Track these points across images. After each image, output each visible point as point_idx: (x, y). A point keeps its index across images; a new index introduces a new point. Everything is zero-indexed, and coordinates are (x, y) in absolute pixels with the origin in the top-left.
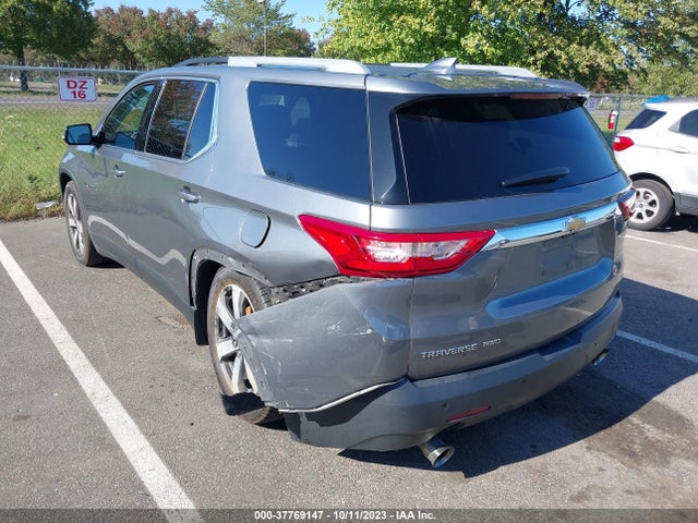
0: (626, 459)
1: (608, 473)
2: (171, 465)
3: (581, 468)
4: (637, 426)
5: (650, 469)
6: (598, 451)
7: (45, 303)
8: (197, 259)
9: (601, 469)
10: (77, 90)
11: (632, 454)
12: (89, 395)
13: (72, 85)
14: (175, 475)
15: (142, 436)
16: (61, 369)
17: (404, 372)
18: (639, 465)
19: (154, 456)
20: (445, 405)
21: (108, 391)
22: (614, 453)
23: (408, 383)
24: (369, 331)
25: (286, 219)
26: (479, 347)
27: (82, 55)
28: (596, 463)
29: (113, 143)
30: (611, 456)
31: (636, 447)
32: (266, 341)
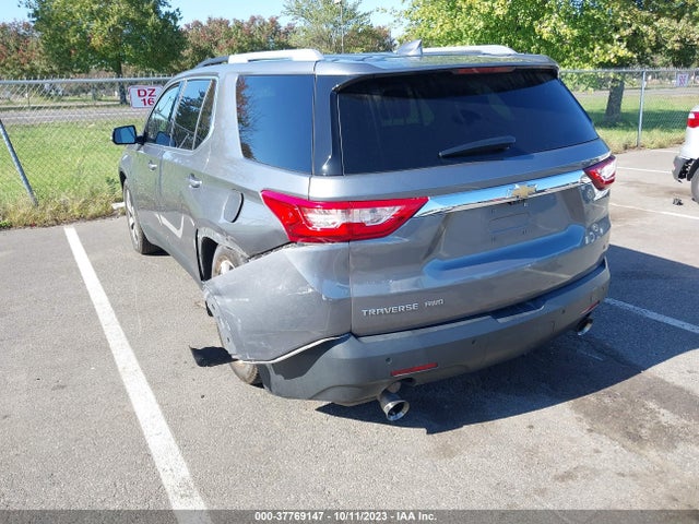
0: (629, 443)
1: (603, 456)
2: (175, 431)
3: (574, 449)
4: (652, 411)
5: (652, 453)
6: (600, 433)
7: (102, 291)
8: (200, 237)
9: (597, 451)
10: (147, 98)
11: (636, 438)
12: (120, 370)
13: (142, 93)
14: (177, 439)
15: (157, 406)
16: (103, 347)
17: (348, 329)
18: (641, 448)
19: (163, 423)
20: (388, 360)
21: (137, 366)
22: (617, 436)
23: (352, 338)
24: (310, 290)
25: (252, 194)
26: (421, 307)
27: (175, 67)
28: (593, 445)
29: (154, 141)
30: (612, 439)
31: (643, 431)
32: (228, 300)
